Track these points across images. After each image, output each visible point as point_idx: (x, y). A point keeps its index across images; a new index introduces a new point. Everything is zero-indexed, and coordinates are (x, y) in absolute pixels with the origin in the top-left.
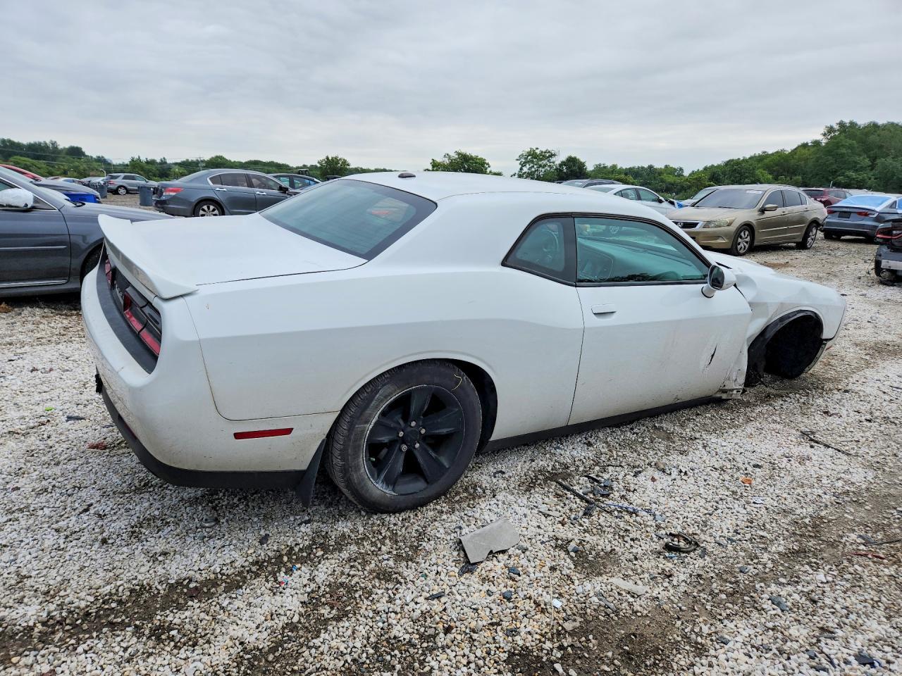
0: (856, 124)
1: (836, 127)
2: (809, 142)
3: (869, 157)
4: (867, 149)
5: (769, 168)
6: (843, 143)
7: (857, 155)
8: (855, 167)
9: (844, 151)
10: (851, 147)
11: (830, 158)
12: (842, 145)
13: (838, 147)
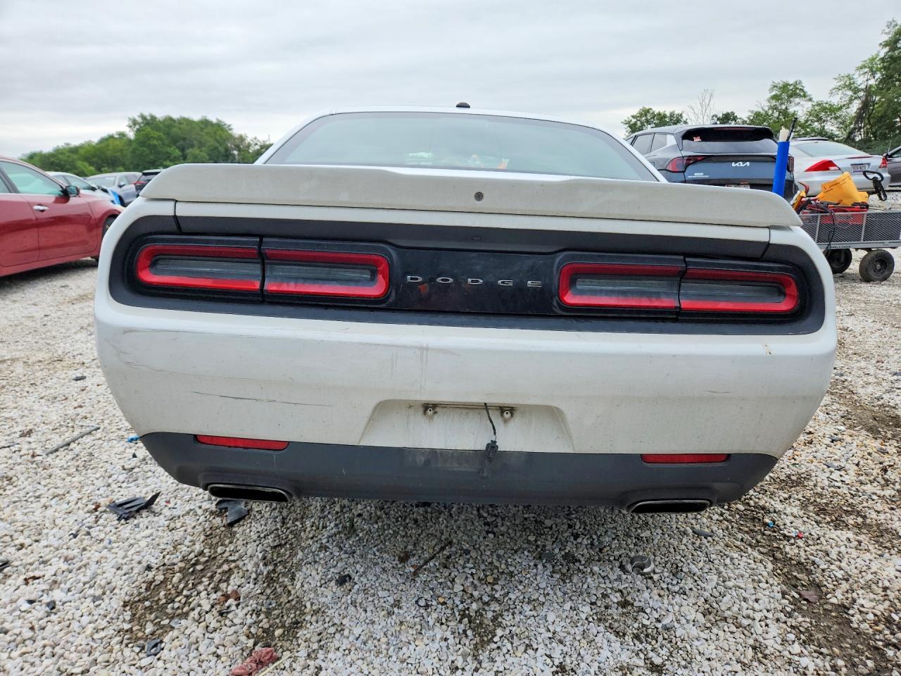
0: (156, 118)
1: (140, 120)
2: (114, 133)
3: (178, 148)
4: (175, 141)
5: (87, 159)
6: (152, 135)
7: (168, 146)
8: (169, 157)
9: (155, 142)
10: (159, 139)
11: (145, 149)
12: (152, 137)
13: (149, 139)
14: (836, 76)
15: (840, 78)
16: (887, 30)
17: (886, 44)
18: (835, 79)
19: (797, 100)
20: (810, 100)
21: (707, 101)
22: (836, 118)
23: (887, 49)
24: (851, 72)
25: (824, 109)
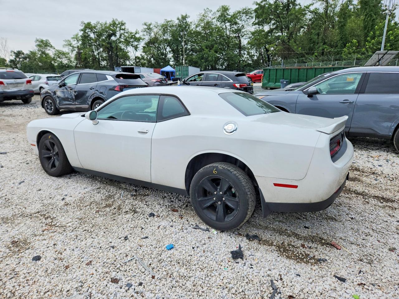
14: (64, 40)
15: (66, 41)
16: (82, 25)
17: (82, 30)
18: (64, 41)
19: (49, 48)
20: (54, 48)
21: (4, 43)
22: (66, 57)
23: (82, 32)
24: (70, 39)
25: (60, 53)
